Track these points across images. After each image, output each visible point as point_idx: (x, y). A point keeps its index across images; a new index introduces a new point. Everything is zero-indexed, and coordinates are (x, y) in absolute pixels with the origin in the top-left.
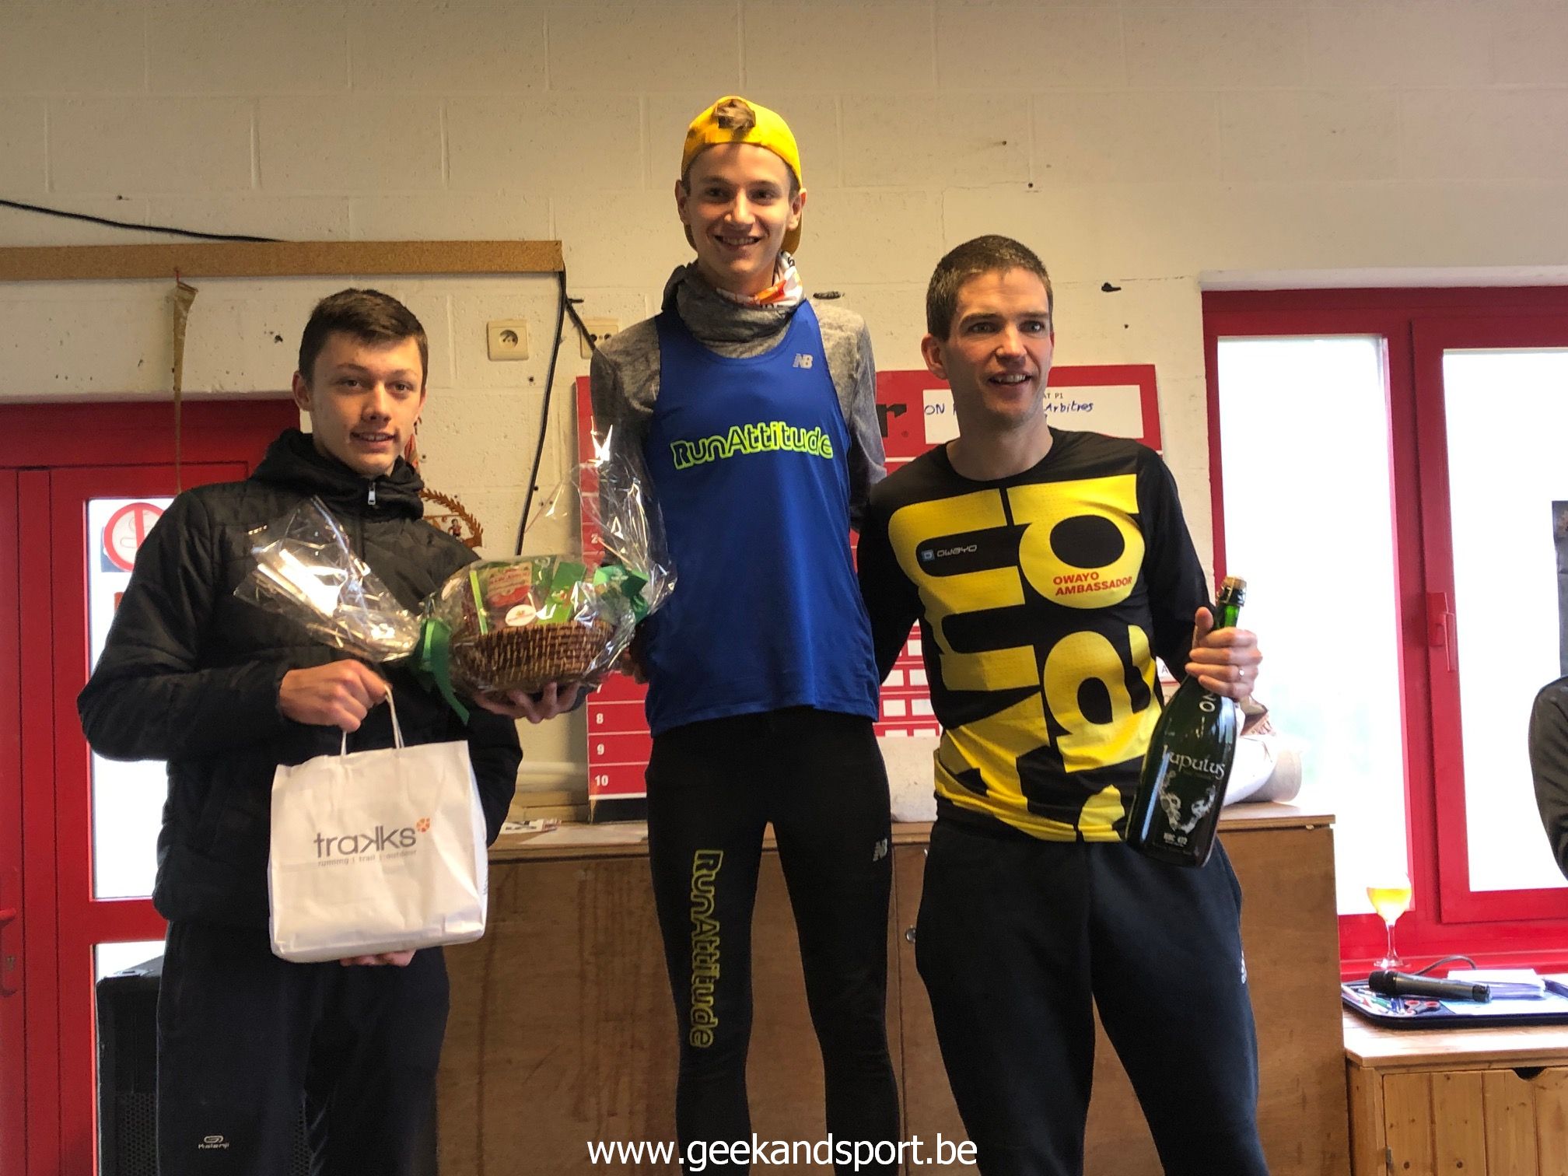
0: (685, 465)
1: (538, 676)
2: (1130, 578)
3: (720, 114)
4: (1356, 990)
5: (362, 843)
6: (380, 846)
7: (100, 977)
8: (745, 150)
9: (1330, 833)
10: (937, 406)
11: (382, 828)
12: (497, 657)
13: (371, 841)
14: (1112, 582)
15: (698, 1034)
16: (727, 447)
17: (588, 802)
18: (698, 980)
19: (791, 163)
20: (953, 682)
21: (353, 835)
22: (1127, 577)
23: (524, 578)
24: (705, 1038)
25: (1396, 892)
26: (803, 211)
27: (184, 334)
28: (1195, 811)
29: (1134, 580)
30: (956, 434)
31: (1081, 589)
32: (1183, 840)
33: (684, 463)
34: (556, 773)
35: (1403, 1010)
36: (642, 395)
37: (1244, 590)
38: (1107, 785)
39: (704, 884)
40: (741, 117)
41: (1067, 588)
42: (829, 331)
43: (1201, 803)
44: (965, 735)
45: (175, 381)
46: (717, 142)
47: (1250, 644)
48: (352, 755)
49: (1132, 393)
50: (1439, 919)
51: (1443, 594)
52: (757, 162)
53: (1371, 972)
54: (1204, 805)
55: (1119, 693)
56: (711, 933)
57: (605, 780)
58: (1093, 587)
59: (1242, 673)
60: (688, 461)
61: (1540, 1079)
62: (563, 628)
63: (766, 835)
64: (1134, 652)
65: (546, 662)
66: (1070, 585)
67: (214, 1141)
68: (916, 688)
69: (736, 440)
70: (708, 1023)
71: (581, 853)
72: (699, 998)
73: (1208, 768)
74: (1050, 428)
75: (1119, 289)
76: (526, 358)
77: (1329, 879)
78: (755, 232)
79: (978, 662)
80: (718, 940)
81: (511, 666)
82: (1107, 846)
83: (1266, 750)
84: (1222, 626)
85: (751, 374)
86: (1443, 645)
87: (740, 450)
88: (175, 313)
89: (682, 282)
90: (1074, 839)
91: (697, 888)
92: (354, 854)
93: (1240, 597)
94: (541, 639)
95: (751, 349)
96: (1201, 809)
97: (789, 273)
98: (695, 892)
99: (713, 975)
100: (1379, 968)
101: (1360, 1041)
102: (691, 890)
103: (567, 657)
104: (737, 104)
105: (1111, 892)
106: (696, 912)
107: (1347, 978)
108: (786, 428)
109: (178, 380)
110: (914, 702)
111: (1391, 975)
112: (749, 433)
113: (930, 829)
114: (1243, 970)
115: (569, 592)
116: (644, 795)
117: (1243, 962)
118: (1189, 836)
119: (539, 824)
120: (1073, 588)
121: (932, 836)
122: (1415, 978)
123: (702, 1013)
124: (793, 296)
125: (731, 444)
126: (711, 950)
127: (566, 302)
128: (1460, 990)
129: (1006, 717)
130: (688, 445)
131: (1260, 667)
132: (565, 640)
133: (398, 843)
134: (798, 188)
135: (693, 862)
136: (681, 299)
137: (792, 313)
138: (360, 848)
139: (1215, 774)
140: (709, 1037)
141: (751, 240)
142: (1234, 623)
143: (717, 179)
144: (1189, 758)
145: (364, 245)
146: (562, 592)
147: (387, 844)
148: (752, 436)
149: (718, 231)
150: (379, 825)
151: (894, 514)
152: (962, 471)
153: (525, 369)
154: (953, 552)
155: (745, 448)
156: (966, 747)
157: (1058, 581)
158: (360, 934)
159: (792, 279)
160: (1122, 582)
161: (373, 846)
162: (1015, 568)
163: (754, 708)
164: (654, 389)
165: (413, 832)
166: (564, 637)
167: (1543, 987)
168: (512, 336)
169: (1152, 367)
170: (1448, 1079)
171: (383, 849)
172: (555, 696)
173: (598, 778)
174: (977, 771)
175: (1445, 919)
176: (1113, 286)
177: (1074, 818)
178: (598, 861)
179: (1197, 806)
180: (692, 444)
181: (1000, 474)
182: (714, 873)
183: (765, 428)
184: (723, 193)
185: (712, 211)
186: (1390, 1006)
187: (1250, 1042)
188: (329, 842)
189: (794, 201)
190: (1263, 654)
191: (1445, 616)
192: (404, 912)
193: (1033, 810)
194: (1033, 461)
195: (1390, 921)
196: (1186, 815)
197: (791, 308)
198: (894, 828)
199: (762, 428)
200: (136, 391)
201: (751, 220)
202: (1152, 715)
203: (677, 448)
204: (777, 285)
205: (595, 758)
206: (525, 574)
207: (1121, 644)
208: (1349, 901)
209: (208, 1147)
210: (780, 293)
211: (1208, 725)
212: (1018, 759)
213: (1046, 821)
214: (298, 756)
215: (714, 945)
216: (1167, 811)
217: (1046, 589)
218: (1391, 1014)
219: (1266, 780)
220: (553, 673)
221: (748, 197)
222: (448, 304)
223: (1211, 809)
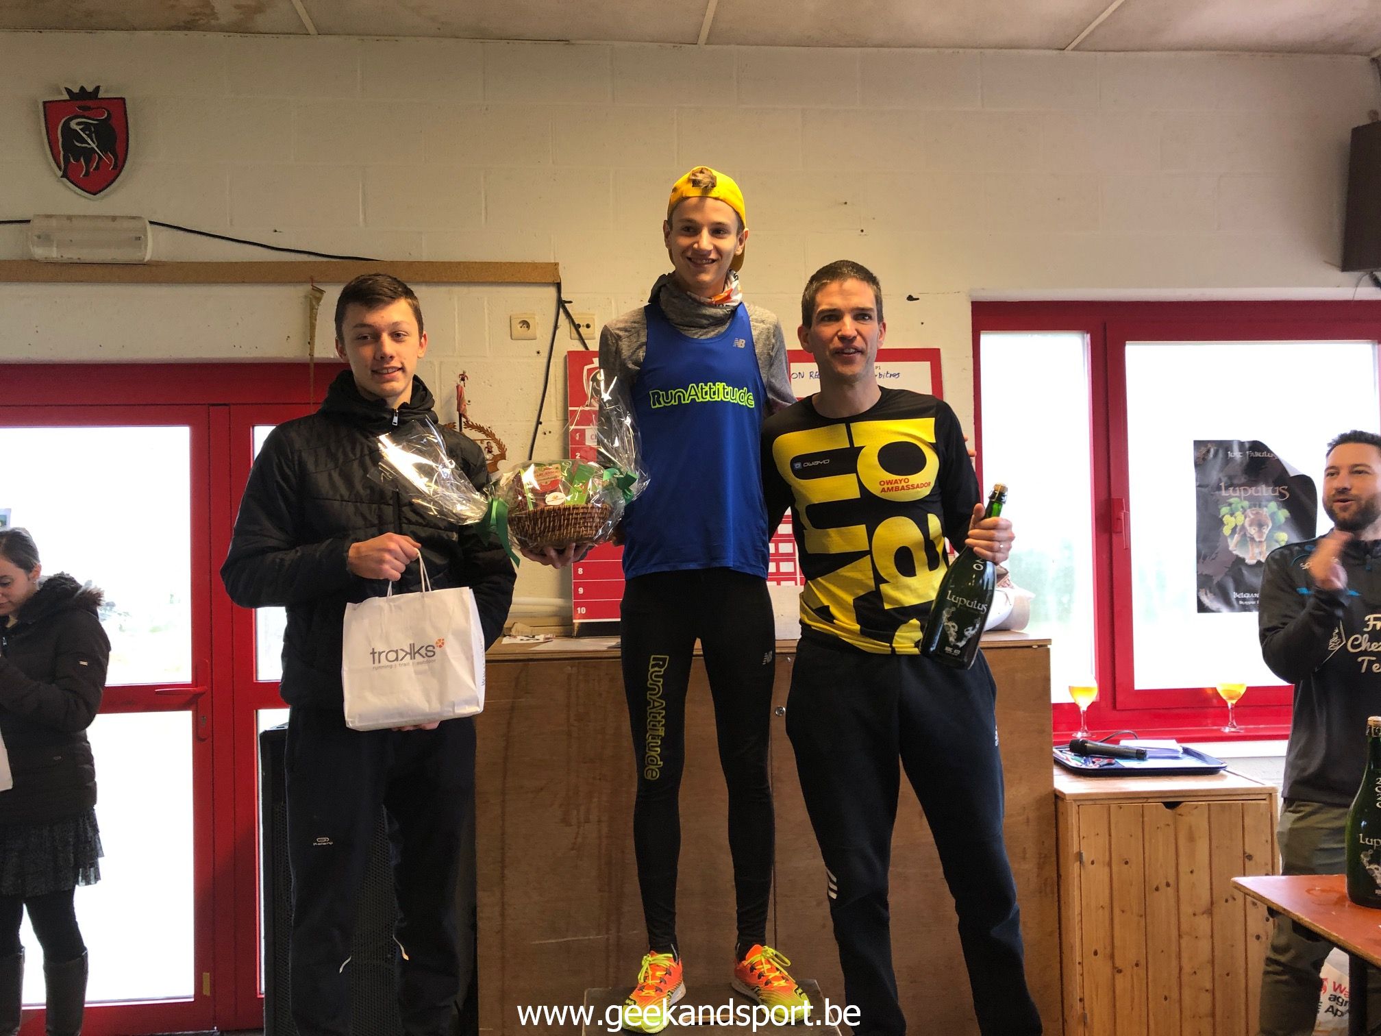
0: (658, 406)
1: (566, 538)
2: (930, 483)
3: (693, 178)
4: (1061, 751)
5: (401, 654)
6: (413, 657)
7: (261, 730)
8: (709, 202)
9: (1048, 650)
10: (799, 373)
11: (414, 644)
12: (539, 526)
13: (407, 653)
14: (918, 485)
15: (650, 771)
16: (686, 397)
17: (573, 624)
18: (650, 737)
19: (739, 211)
20: (811, 549)
21: (395, 650)
22: (928, 482)
23: (556, 474)
24: (654, 773)
25: (1088, 689)
26: (746, 242)
27: (316, 320)
28: (966, 633)
29: (932, 484)
30: (819, 390)
31: (897, 489)
32: (957, 652)
33: (657, 404)
34: (553, 605)
35: (1091, 764)
36: (634, 357)
37: (1006, 494)
38: (912, 619)
39: (656, 676)
40: (707, 180)
41: (888, 488)
42: (755, 324)
43: (970, 628)
44: (820, 583)
45: (311, 349)
46: (691, 195)
47: (1008, 528)
48: (394, 596)
49: (926, 365)
50: (1114, 707)
51: (1122, 500)
52: (717, 210)
53: (1070, 740)
54: (973, 630)
55: (920, 557)
56: (660, 707)
57: (583, 610)
58: (905, 488)
59: (1002, 546)
60: (660, 403)
61: (1180, 809)
62: (583, 508)
63: (695, 647)
64: (931, 531)
65: (571, 529)
66: (890, 486)
67: (323, 841)
68: (783, 555)
69: (693, 392)
70: (657, 764)
71: (569, 656)
72: (651, 749)
73: (976, 606)
74: (879, 387)
75: (918, 299)
76: (535, 339)
77: (1047, 680)
78: (713, 256)
79: (828, 535)
80: (664, 712)
81: (549, 531)
82: (911, 657)
83: (1007, 597)
84: (990, 516)
85: (706, 350)
86: (1121, 532)
87: (695, 399)
88: (310, 306)
89: (664, 285)
90: (890, 653)
91: (651, 678)
92: (395, 662)
93: (1003, 498)
94: (569, 515)
95: (706, 333)
96: (970, 632)
97: (734, 284)
98: (650, 681)
99: (660, 734)
100: (1075, 737)
101: (1064, 784)
102: (648, 680)
103: (585, 527)
104: (705, 171)
105: (913, 686)
106: (650, 694)
107: (1056, 744)
108: (726, 387)
109: (312, 349)
110: (781, 564)
111: (1084, 742)
112: (702, 389)
113: (796, 645)
114: (996, 738)
115: (586, 485)
116: (619, 620)
117: (996, 733)
118: (961, 649)
119: (541, 638)
120: (892, 488)
121: (797, 648)
122: (1099, 744)
123: (653, 758)
124: (737, 298)
125: (690, 395)
126: (659, 718)
127: (561, 303)
128: (1127, 752)
129: (846, 572)
130: (661, 393)
131: (1014, 543)
132: (584, 516)
133: (425, 655)
134: (744, 228)
135: (649, 662)
136: (663, 297)
137: (734, 311)
138: (400, 658)
139: (980, 610)
140: (656, 772)
141: (710, 261)
142: (998, 514)
143: (690, 221)
144: (964, 600)
145: (431, 263)
146: (581, 484)
147: (417, 655)
148: (704, 391)
149: (689, 254)
150: (412, 643)
151: (777, 439)
152: (820, 411)
153: (533, 346)
154: (813, 464)
155: (698, 399)
156: (820, 592)
157: (882, 483)
158: (401, 715)
159: (736, 287)
160: (924, 485)
161: (408, 656)
162: (855, 474)
163: (693, 566)
164: (641, 354)
165: (434, 648)
166: (583, 513)
167: (1181, 751)
168: (526, 324)
169: (939, 350)
170: (1121, 808)
171: (414, 658)
172: (573, 551)
173: (579, 609)
174: (828, 607)
175: (1118, 706)
176: (914, 297)
177: (890, 639)
178: (579, 661)
179: (968, 630)
180: (664, 393)
181: (846, 414)
182: (663, 670)
183: (712, 387)
184: (693, 229)
185: (685, 241)
186: (1083, 761)
187: (1000, 784)
188: (380, 654)
189: (739, 236)
190: (1016, 535)
191: (1123, 514)
192: (429, 702)
193: (863, 633)
194: (867, 406)
195: (1084, 707)
196: (960, 636)
197: (734, 307)
198: (777, 644)
199: (710, 386)
200: (285, 356)
201: (710, 247)
202: (941, 572)
203: (653, 394)
204: (727, 292)
205: (577, 596)
206: (557, 472)
207: (923, 526)
208: (1059, 695)
209: (319, 844)
210: (728, 298)
211: (977, 579)
212: (854, 600)
213: (872, 641)
214: (359, 598)
215: (661, 715)
216: (949, 632)
217: (875, 489)
218: (1084, 766)
219: (1006, 617)
220: (575, 537)
221: (709, 232)
222: (486, 303)
223: (976, 632)
